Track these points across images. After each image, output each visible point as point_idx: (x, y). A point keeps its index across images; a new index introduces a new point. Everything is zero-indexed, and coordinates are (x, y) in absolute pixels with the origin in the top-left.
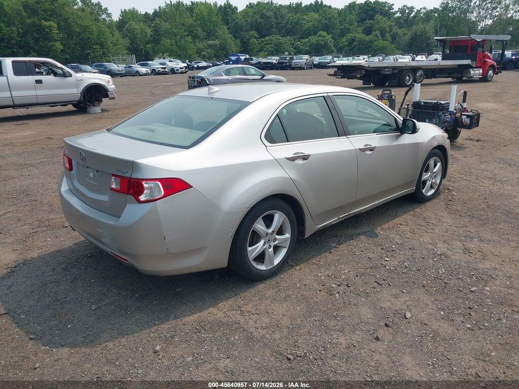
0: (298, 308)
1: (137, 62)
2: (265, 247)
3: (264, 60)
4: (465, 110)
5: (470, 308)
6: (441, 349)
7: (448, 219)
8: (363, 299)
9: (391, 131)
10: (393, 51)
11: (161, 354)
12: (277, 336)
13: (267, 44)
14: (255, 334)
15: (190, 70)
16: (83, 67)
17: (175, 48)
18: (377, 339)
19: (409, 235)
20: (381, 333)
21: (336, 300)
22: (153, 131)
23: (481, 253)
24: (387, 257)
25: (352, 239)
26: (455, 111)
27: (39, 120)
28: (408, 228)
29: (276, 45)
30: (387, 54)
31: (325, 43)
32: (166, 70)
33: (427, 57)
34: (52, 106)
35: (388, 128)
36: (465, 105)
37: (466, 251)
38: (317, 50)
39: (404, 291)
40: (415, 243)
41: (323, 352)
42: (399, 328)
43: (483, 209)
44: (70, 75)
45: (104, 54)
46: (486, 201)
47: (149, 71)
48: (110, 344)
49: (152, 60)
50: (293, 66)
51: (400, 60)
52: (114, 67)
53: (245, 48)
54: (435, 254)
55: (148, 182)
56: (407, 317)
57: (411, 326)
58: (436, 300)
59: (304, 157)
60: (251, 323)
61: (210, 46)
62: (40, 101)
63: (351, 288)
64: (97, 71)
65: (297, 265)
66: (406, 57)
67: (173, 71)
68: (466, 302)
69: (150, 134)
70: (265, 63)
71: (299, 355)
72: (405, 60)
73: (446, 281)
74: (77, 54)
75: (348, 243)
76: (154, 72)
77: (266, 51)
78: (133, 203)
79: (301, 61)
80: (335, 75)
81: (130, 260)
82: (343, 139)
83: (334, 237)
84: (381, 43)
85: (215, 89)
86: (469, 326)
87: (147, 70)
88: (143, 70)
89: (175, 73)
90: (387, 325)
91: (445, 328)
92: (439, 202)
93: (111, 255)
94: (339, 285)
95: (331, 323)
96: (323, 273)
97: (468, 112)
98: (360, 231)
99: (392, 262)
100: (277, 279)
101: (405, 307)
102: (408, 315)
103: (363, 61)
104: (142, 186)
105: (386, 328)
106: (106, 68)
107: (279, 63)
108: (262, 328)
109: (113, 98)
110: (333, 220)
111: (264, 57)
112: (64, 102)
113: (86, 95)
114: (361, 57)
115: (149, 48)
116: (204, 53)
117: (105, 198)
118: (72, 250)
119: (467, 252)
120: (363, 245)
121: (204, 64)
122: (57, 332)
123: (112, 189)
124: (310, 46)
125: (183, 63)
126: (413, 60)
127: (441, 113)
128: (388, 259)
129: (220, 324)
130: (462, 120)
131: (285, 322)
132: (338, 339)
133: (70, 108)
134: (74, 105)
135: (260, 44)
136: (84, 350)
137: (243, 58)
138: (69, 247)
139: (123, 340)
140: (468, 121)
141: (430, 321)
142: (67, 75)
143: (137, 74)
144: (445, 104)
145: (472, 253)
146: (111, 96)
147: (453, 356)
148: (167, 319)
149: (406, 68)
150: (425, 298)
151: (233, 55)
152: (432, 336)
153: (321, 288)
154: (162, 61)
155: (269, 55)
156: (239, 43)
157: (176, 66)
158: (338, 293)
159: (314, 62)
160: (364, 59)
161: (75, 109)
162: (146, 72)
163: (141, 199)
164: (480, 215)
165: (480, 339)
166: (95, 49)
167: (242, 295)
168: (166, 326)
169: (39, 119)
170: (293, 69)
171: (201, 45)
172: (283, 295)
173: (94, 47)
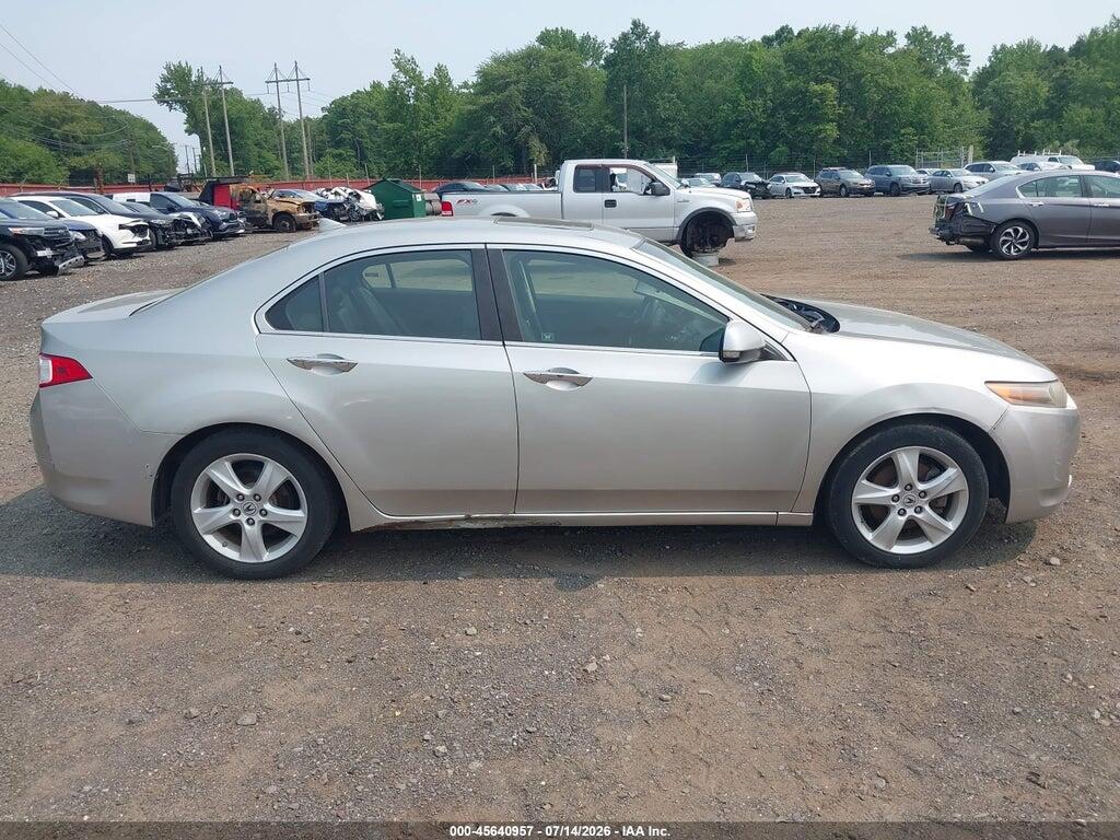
39: (352, 689)
44: (667, 192)
49: (1007, 158)
94: (297, 633)
106: (891, 175)
109: (744, 239)
128: (473, 632)
142: (660, 192)
146: (739, 234)
153: (272, 624)
166: (903, 135)
173: (903, 131)
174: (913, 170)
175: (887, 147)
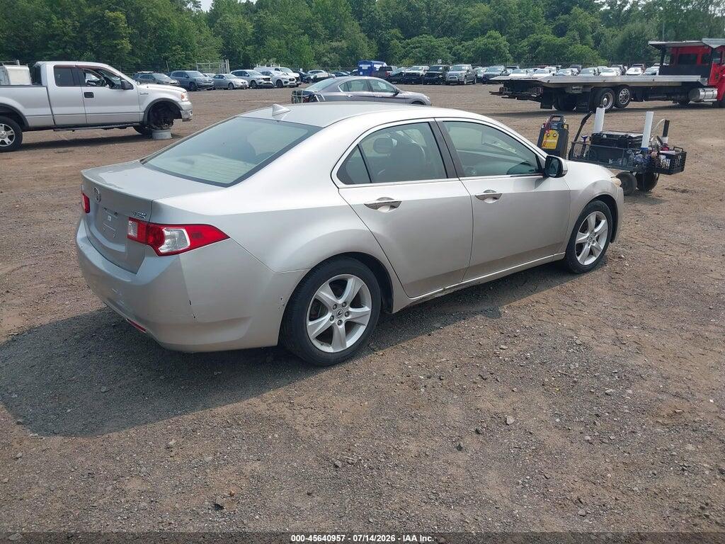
0: (366, 403)
1: (231, 69)
2: (332, 322)
3: (408, 71)
4: (665, 147)
5: (597, 415)
6: (541, 464)
7: (606, 297)
8: (455, 397)
9: (531, 172)
10: (595, 60)
11: (175, 450)
12: (329, 436)
13: (414, 48)
14: (301, 433)
15: (305, 82)
16: (157, 76)
17: (285, 51)
18: (460, 448)
19: (544, 317)
20: (467, 441)
21: (419, 396)
22: (192, 163)
23: (637, 345)
24: (505, 344)
25: (465, 319)
26: (651, 149)
27: (88, 147)
28: (545, 308)
29: (427, 50)
30: (585, 65)
31: (496, 48)
32: (271, 82)
33: (643, 70)
34: (106, 129)
35: (527, 168)
36: (666, 140)
37: (618, 341)
38: (485, 57)
39: (515, 389)
40: (549, 328)
41: (383, 460)
42: (492, 436)
43: (660, 287)
44: (131, 87)
45: (188, 58)
46: (668, 276)
47: (247, 83)
48: (115, 435)
49: (252, 68)
50: (448, 79)
51: (602, 74)
52: (199, 76)
53: (384, 53)
54: (572, 344)
55: (171, 229)
56: (508, 423)
57: (510, 434)
58: (554, 404)
59: (393, 204)
60: (300, 419)
61: (334, 50)
62: (90, 121)
63: (444, 382)
64: (176, 82)
65: (380, 349)
66: (613, 69)
67: (279, 84)
68: (594, 408)
69: (188, 166)
70: (408, 74)
71: (350, 461)
72: (611, 74)
73: (575, 379)
74: (151, 57)
75: (458, 324)
76: (254, 85)
77: (413, 57)
78: (152, 256)
79: (459, 72)
80: (500, 93)
81: (149, 330)
82: (453, 182)
83: (442, 314)
84: (579, 48)
85: (282, 109)
86: (588, 438)
87: (243, 81)
88: (239, 81)
89: (283, 87)
90: (477, 432)
91: (554, 439)
92: (601, 275)
93: (127, 323)
94: (429, 377)
95: (404, 425)
96: (411, 362)
97: (669, 149)
98: (479, 308)
99: (508, 351)
100: (350, 365)
101: (510, 410)
102: (510, 420)
103: (548, 75)
104: (162, 233)
105: (475, 435)
106: (188, 77)
107: (429, 75)
108: (313, 426)
109: (188, 120)
110: (436, 292)
111: (409, 66)
112: (122, 123)
113: (151, 114)
114: (547, 69)
115: (249, 51)
116: (326, 59)
117: (121, 248)
118: (93, 317)
119: (618, 343)
120: (477, 327)
121: (324, 74)
122: (52, 417)
123: (130, 237)
124: (475, 52)
125: (294, 72)
126: (623, 73)
127: (629, 151)
128: (504, 347)
129: (260, 418)
130: (660, 160)
131: (345, 419)
132: (407, 444)
133: (131, 131)
134: (136, 128)
135: (404, 48)
136: (80, 440)
137: (378, 67)
138: (91, 313)
139: (132, 431)
140: (667, 163)
141: (538, 430)
142: (127, 87)
143: (230, 86)
144: (636, 138)
145: (625, 344)
146: (185, 116)
147: (554, 474)
148: (193, 408)
149: (605, 86)
150: (541, 400)
151: (365, 63)
152: (534, 448)
153: (404, 379)
154: (265, 68)
155: (416, 63)
156: (374, 46)
157: (284, 77)
158: (425, 386)
159: (479, 75)
160: (550, 72)
161: (137, 133)
162: (242, 84)
163: (161, 251)
164: (654, 294)
165: (599, 455)
166: (175, 50)
167: (298, 384)
168: (190, 417)
169: (88, 145)
170: (448, 83)
171: (321, 48)
172: (351, 386)
173: (174, 48)
174: (201, 74)
175: (166, 58)
